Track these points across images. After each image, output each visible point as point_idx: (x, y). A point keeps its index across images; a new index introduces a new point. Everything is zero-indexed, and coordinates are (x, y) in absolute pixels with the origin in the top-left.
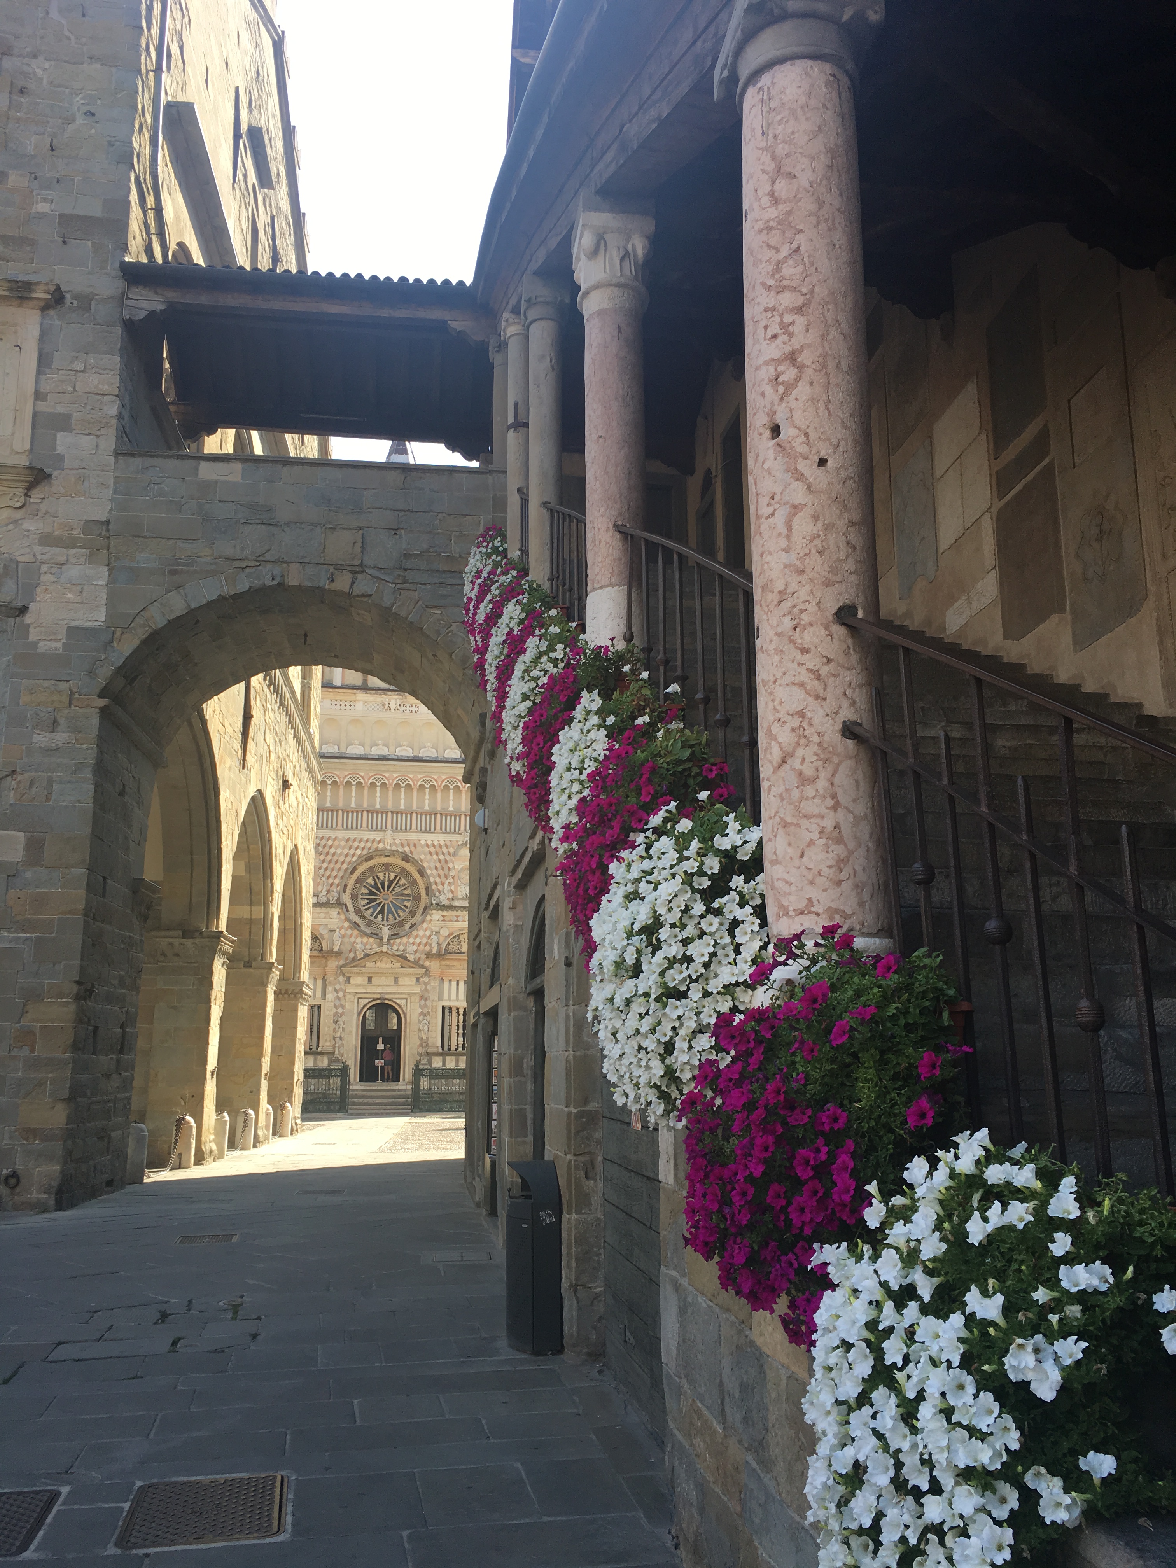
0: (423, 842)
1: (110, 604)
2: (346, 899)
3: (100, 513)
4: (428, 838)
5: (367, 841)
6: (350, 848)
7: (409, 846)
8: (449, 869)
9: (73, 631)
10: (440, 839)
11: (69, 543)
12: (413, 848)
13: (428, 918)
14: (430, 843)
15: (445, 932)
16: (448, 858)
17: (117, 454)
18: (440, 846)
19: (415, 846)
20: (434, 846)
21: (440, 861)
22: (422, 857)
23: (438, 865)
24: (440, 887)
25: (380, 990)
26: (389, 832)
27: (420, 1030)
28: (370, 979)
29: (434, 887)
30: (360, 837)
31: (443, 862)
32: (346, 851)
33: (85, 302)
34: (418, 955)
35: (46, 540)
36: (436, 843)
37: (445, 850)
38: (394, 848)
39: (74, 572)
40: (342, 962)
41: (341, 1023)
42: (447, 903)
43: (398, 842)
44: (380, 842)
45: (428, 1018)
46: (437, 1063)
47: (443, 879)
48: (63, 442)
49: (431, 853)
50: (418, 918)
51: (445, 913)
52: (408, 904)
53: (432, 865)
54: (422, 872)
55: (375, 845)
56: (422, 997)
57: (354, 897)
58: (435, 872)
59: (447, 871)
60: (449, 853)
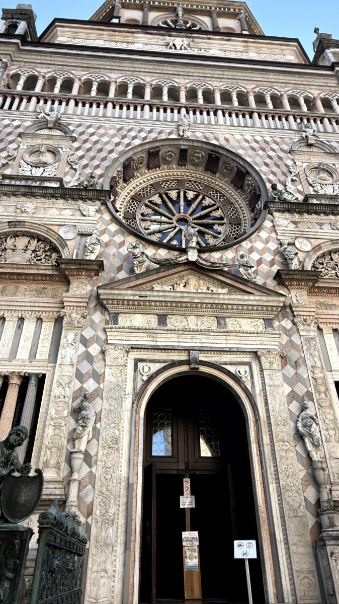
0: (239, 137)
4: (244, 134)
5: (150, 132)
6: (124, 137)
7: (217, 139)
8: (287, 166)
10: (265, 135)
12: (223, 142)
13: (268, 224)
14: (249, 138)
15: (305, 245)
16: (282, 155)
18: (266, 142)
19: (226, 139)
20: (256, 141)
21: (270, 157)
22: (241, 151)
23: (268, 161)
30: (138, 128)
31: (275, 159)
32: (116, 140)
36: (259, 138)
37: (275, 146)
38: (193, 139)
42: (297, 203)
43: (199, 134)
44: (170, 133)
47: (282, 178)
49: (253, 149)
51: (296, 217)
52: (218, 228)
53: (259, 159)
55: (163, 136)
58: (264, 168)
59: (285, 169)
60: (282, 150)
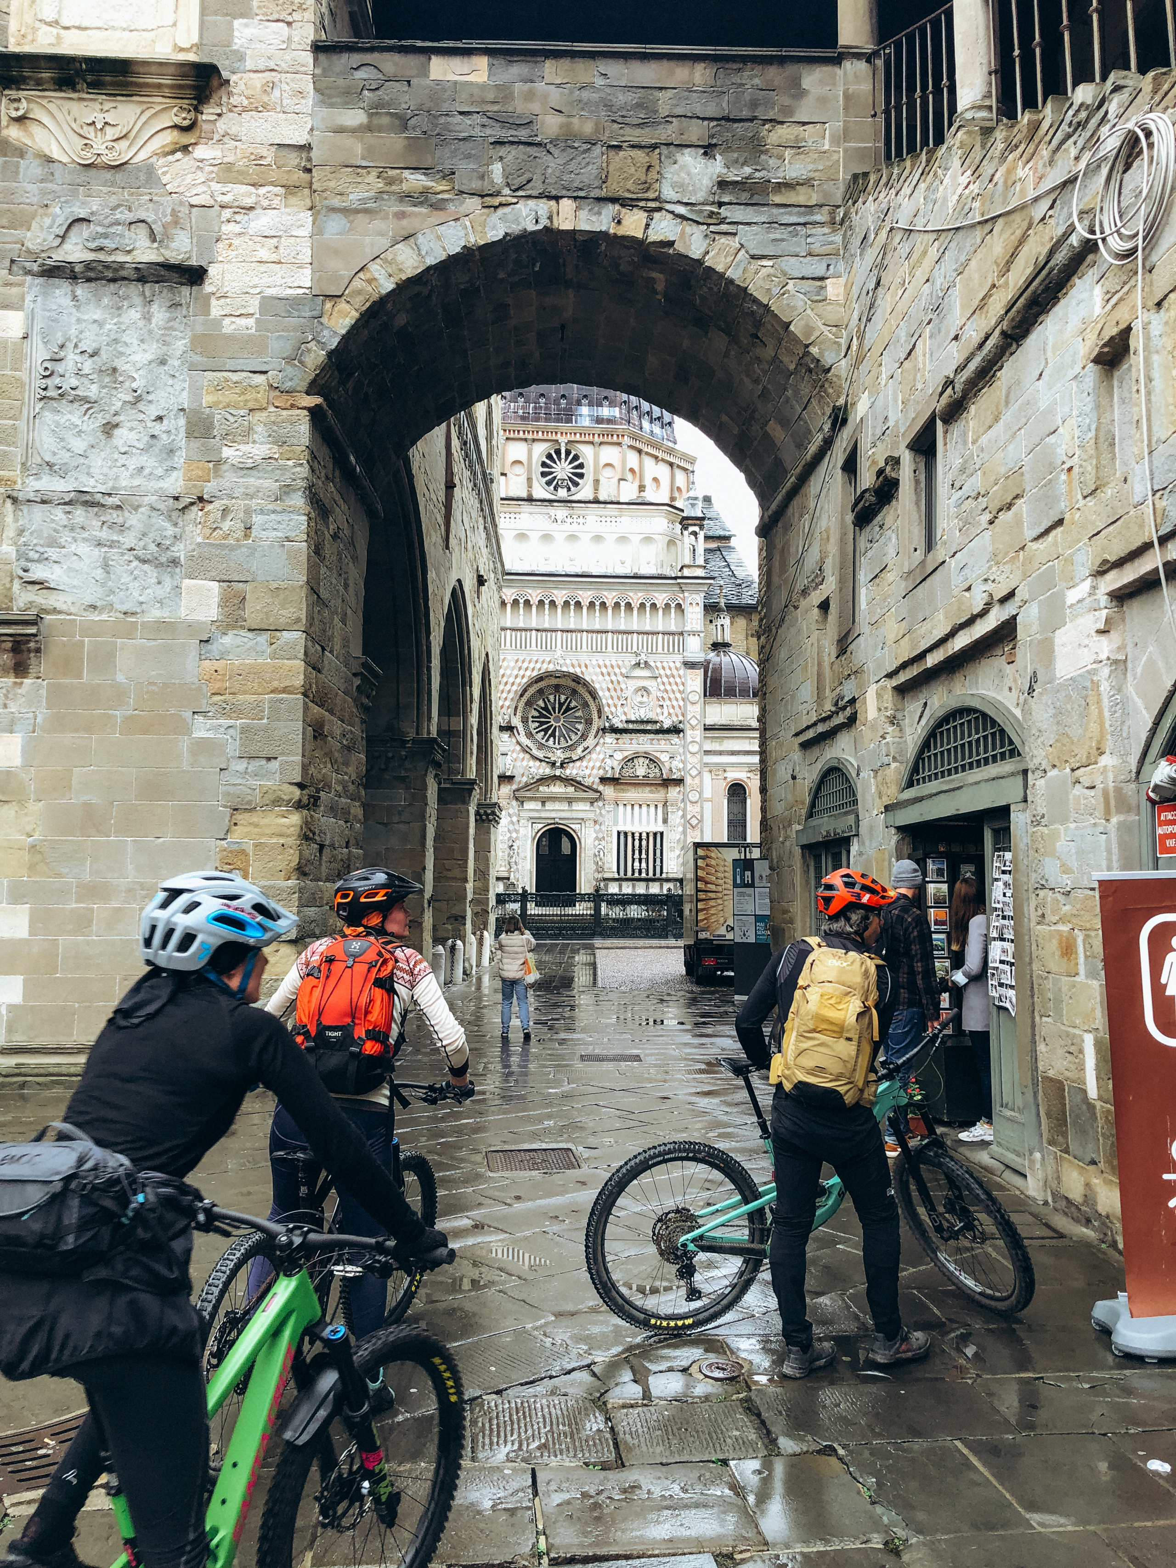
0: (594, 662)
1: (317, 262)
2: (516, 722)
3: (297, 134)
4: (599, 659)
5: (537, 662)
6: (520, 668)
7: (580, 666)
8: (622, 690)
9: (268, 302)
10: (612, 659)
11: (258, 179)
12: (584, 669)
13: (602, 741)
14: (601, 663)
15: (619, 756)
17: (317, 49)
18: (612, 667)
19: (586, 666)
20: (606, 666)
21: (612, 682)
22: (594, 678)
23: (610, 686)
24: (613, 709)
25: (553, 815)
26: (559, 652)
27: (595, 855)
28: (543, 803)
29: (606, 709)
30: (528, 659)
31: (615, 683)
32: (515, 672)
34: (591, 780)
35: (227, 174)
36: (608, 663)
37: (617, 670)
38: (564, 669)
39: (267, 217)
40: (514, 787)
41: (515, 847)
42: (620, 726)
43: (568, 662)
44: (550, 662)
45: (603, 843)
46: (613, 889)
47: (616, 701)
48: (242, 33)
49: (602, 674)
50: (590, 742)
51: (618, 736)
52: (578, 726)
53: (604, 686)
54: (594, 695)
55: (545, 666)
56: (595, 822)
57: (525, 720)
58: (607, 694)
59: (619, 692)
60: (621, 674)
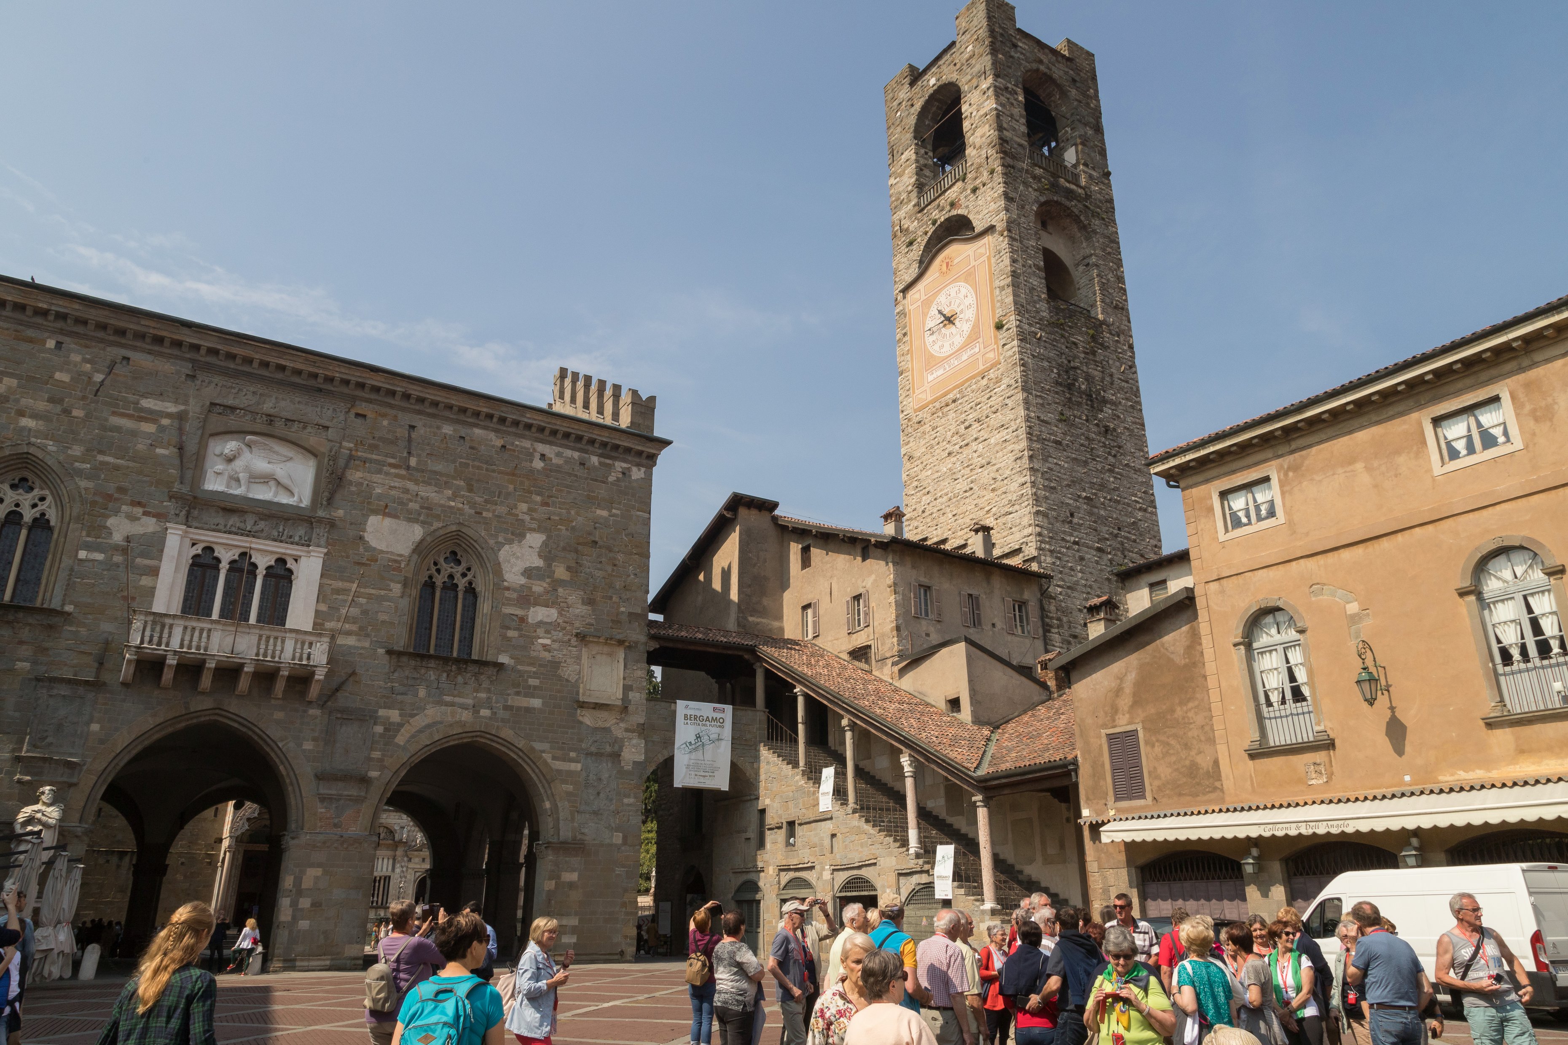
1: (646, 753)
3: (642, 721)
9: (634, 762)
11: (633, 731)
17: (647, 700)
33: (636, 643)
35: (627, 730)
39: (634, 741)
48: (631, 695)
